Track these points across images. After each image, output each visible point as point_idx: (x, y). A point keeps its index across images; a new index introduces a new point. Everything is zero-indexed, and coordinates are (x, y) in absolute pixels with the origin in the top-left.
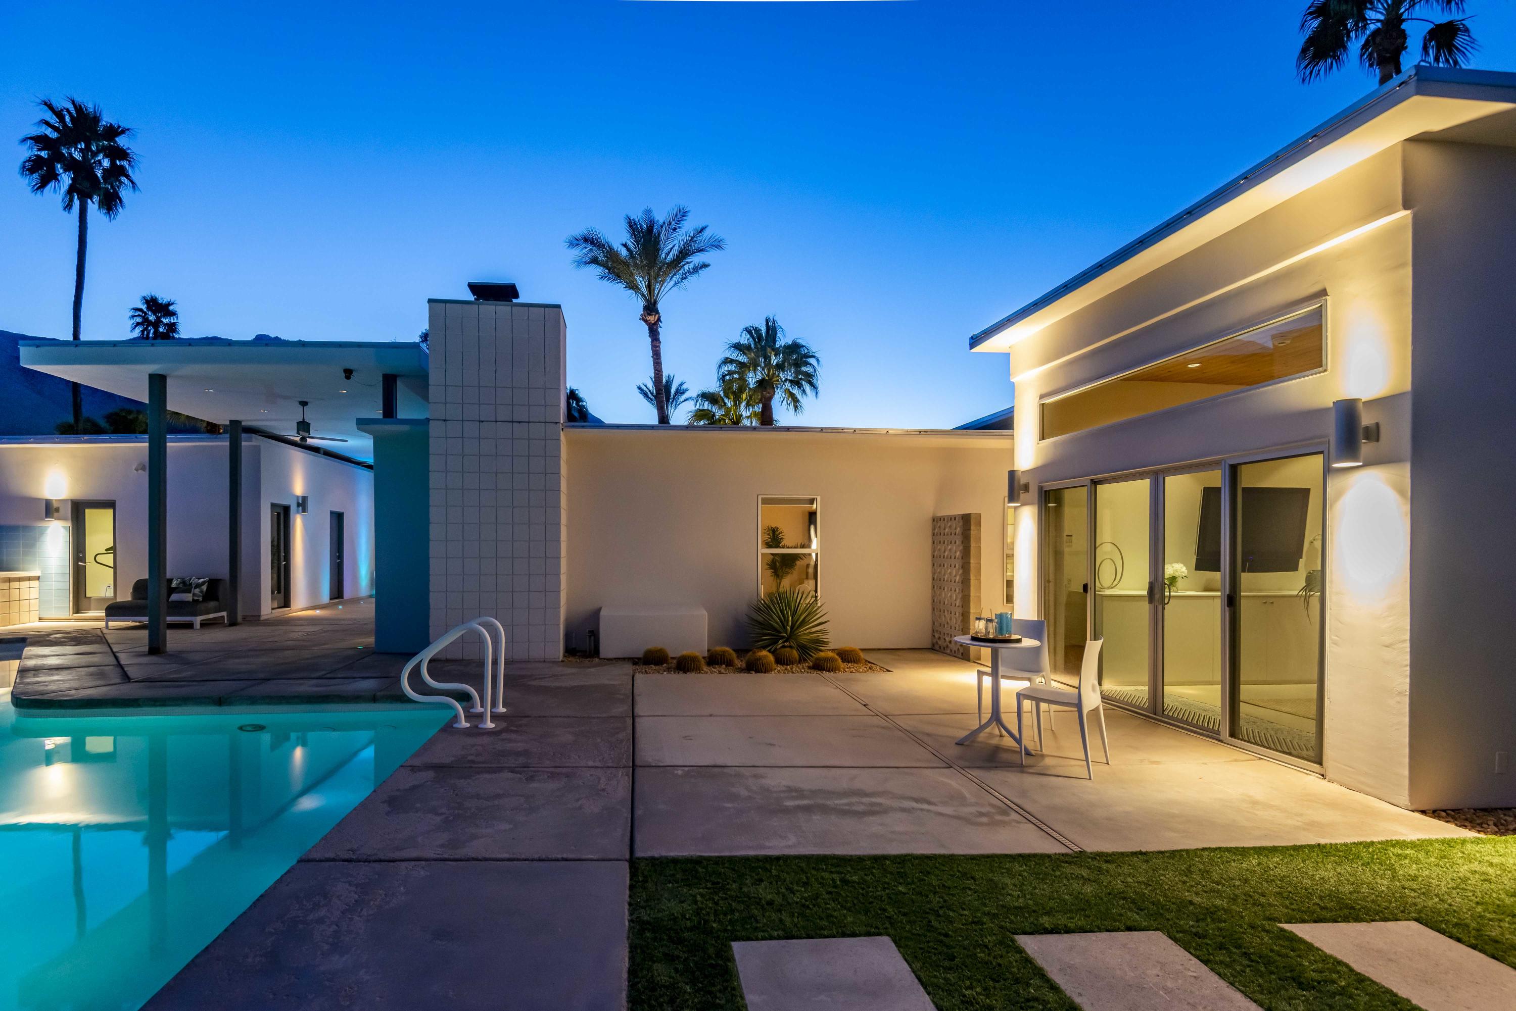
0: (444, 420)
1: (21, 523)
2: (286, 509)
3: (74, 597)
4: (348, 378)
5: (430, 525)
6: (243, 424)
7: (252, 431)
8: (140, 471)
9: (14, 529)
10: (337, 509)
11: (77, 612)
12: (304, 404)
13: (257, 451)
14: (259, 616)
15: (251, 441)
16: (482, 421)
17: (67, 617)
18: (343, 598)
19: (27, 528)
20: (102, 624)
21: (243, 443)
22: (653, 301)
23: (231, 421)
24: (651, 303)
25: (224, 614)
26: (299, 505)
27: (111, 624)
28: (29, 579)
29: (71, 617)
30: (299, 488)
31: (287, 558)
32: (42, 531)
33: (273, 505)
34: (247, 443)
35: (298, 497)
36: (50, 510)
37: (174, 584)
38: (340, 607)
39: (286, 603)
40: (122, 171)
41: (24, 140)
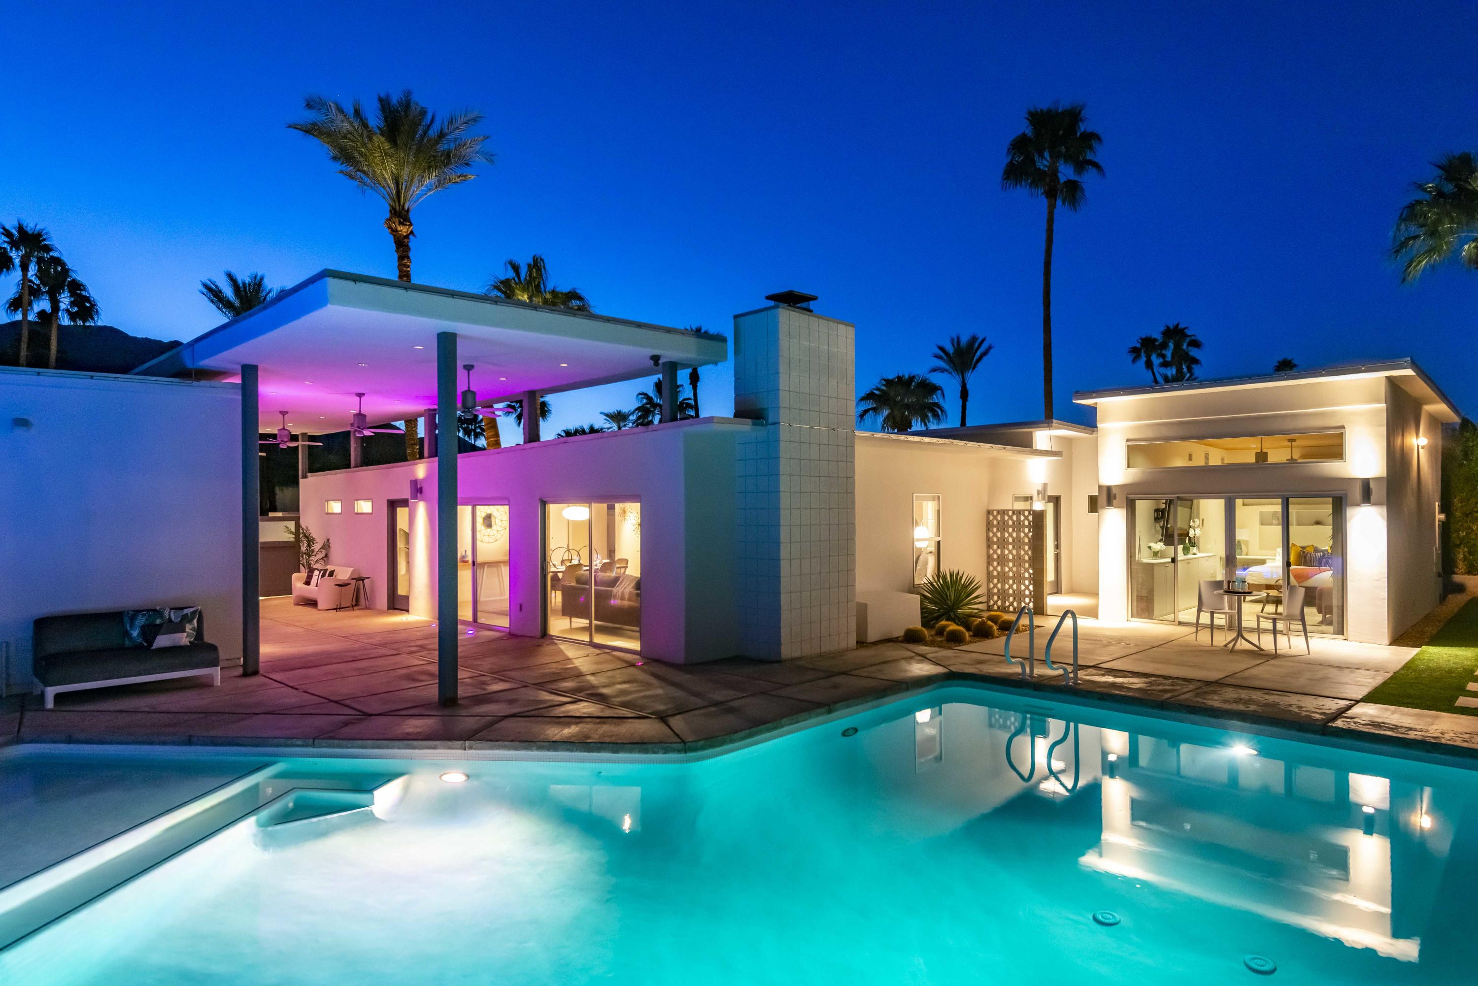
0: (789, 424)
5: (781, 527)
16: (811, 427)
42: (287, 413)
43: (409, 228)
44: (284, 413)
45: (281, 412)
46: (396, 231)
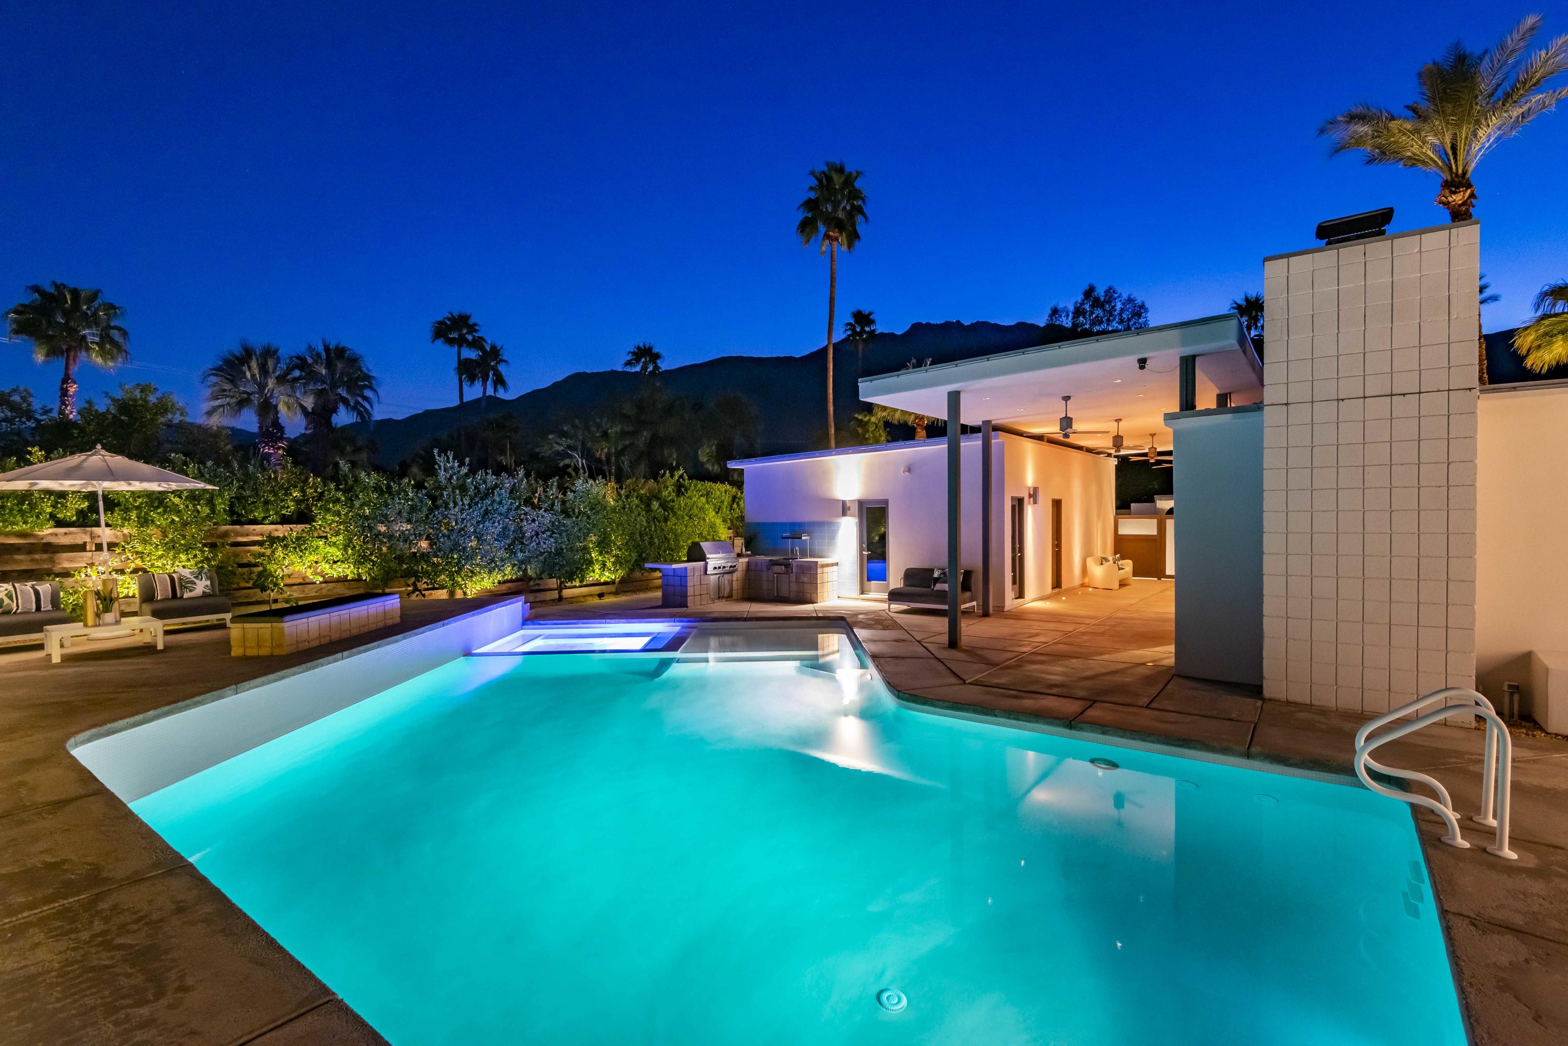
0: (1286, 404)
1: (827, 519)
2: (1020, 501)
3: (860, 580)
4: (1142, 368)
5: (1264, 534)
6: (993, 422)
7: (996, 428)
8: (906, 473)
9: (821, 524)
10: (1057, 497)
11: (862, 592)
12: (1067, 398)
13: (1002, 446)
14: (1004, 607)
15: (998, 439)
16: (1343, 400)
17: (857, 597)
18: (1061, 588)
19: (830, 524)
20: (885, 606)
21: (993, 441)
22: (1460, 171)
23: (983, 422)
24: (1457, 175)
25: (974, 603)
26: (1030, 496)
27: (892, 606)
28: (832, 565)
29: (858, 597)
30: (1030, 480)
31: (1021, 550)
32: (838, 525)
33: (1013, 498)
34: (997, 440)
35: (1029, 488)
36: (845, 510)
37: (936, 575)
38: (1064, 598)
39: (1021, 595)
40: (860, 210)
41: (799, 208)
42: (1155, 434)
43: (1464, 194)
44: (1153, 435)
45: (1150, 435)
46: (1449, 203)
